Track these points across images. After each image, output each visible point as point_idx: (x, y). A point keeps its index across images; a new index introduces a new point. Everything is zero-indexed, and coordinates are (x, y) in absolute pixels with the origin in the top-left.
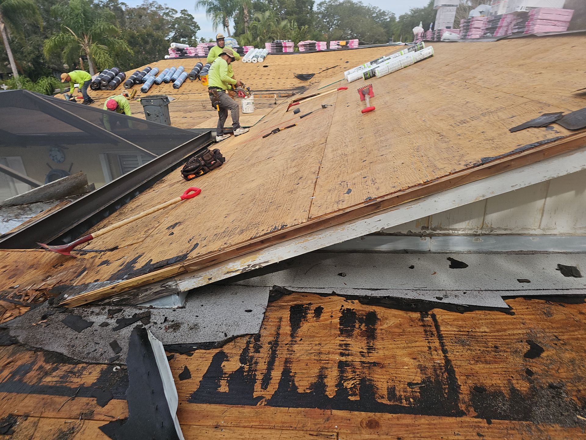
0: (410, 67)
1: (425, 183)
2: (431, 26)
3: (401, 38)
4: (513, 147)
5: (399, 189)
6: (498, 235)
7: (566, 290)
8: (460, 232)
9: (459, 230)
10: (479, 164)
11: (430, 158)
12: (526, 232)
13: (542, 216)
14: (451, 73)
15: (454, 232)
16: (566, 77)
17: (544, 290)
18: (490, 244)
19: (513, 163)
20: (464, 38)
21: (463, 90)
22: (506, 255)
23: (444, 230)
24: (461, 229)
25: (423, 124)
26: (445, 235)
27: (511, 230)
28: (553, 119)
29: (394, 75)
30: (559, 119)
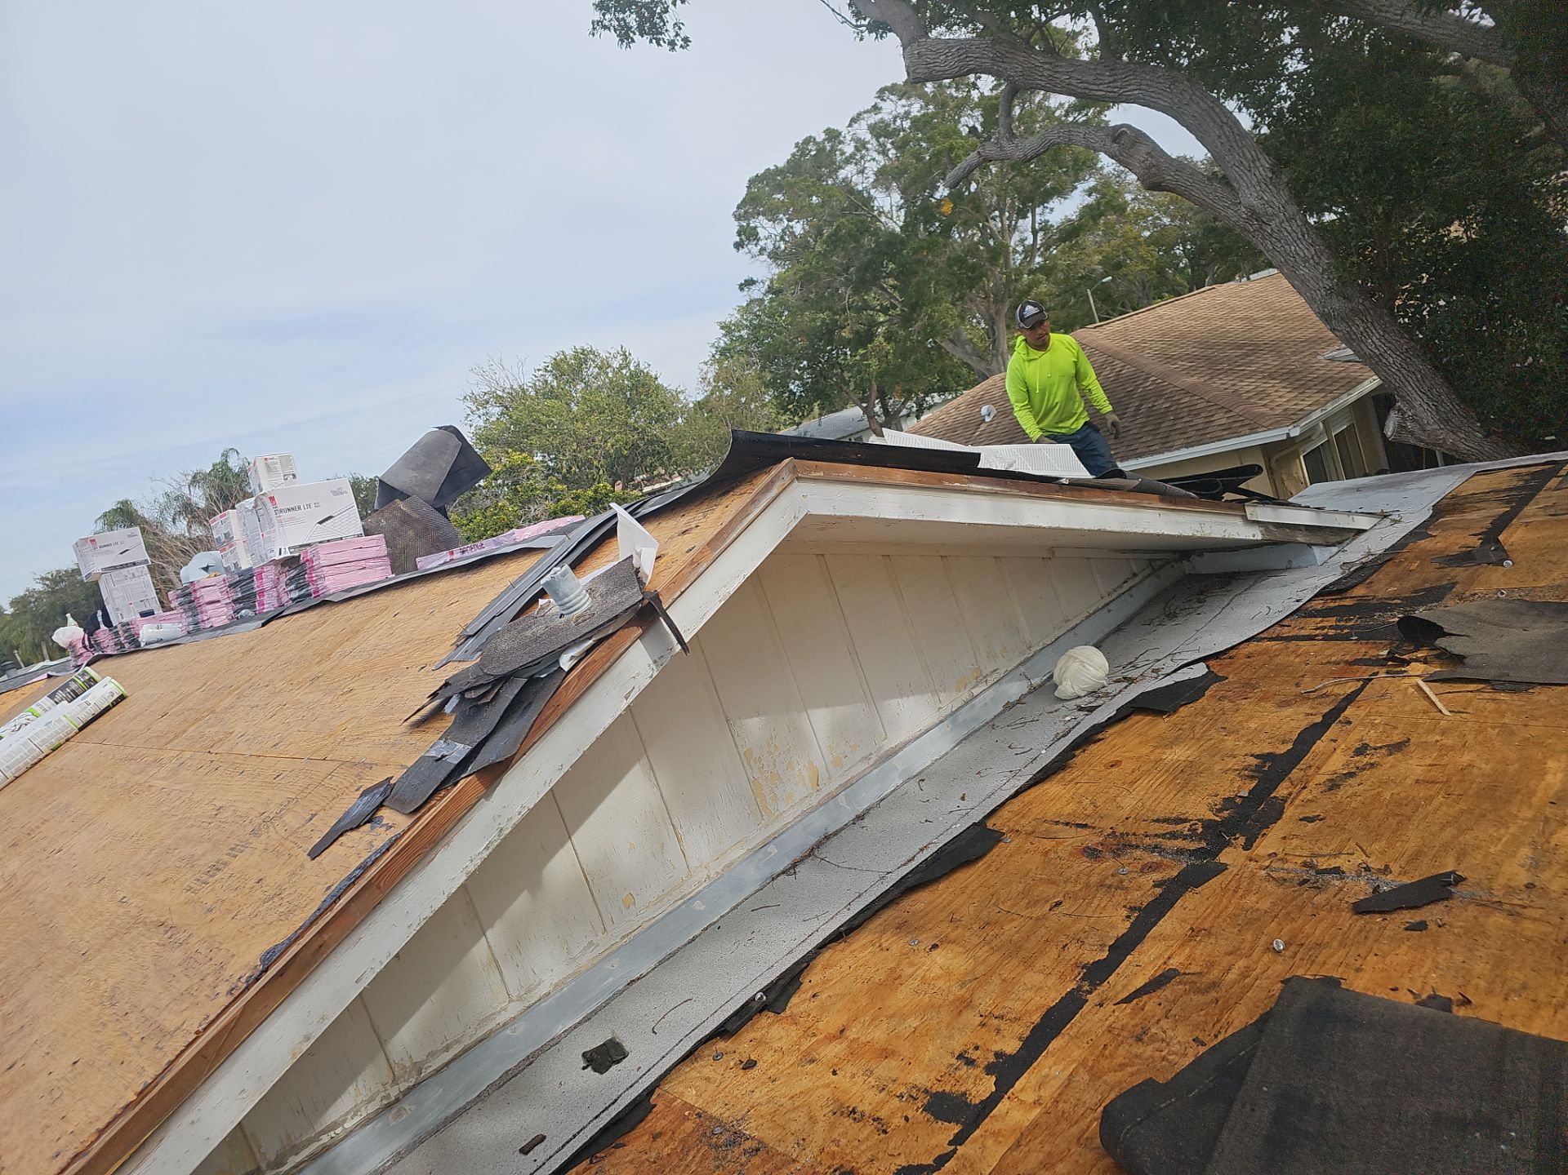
0: (70, 744)
1: (141, 1094)
2: (100, 619)
3: (45, 652)
4: (319, 897)
5: (70, 1154)
6: (438, 1071)
7: (613, 1103)
8: (348, 1125)
9: (344, 1121)
10: (257, 973)
11: (146, 1011)
12: (491, 1025)
13: (501, 973)
14: (176, 737)
15: (332, 1134)
16: (392, 689)
17: (574, 1136)
18: (433, 1105)
19: (325, 937)
20: (196, 630)
21: (206, 778)
22: (479, 1105)
23: (305, 1147)
24: (347, 1114)
25: (121, 911)
26: (314, 1157)
27: (458, 1042)
28: (378, 799)
29: (27, 782)
30: (386, 795)
